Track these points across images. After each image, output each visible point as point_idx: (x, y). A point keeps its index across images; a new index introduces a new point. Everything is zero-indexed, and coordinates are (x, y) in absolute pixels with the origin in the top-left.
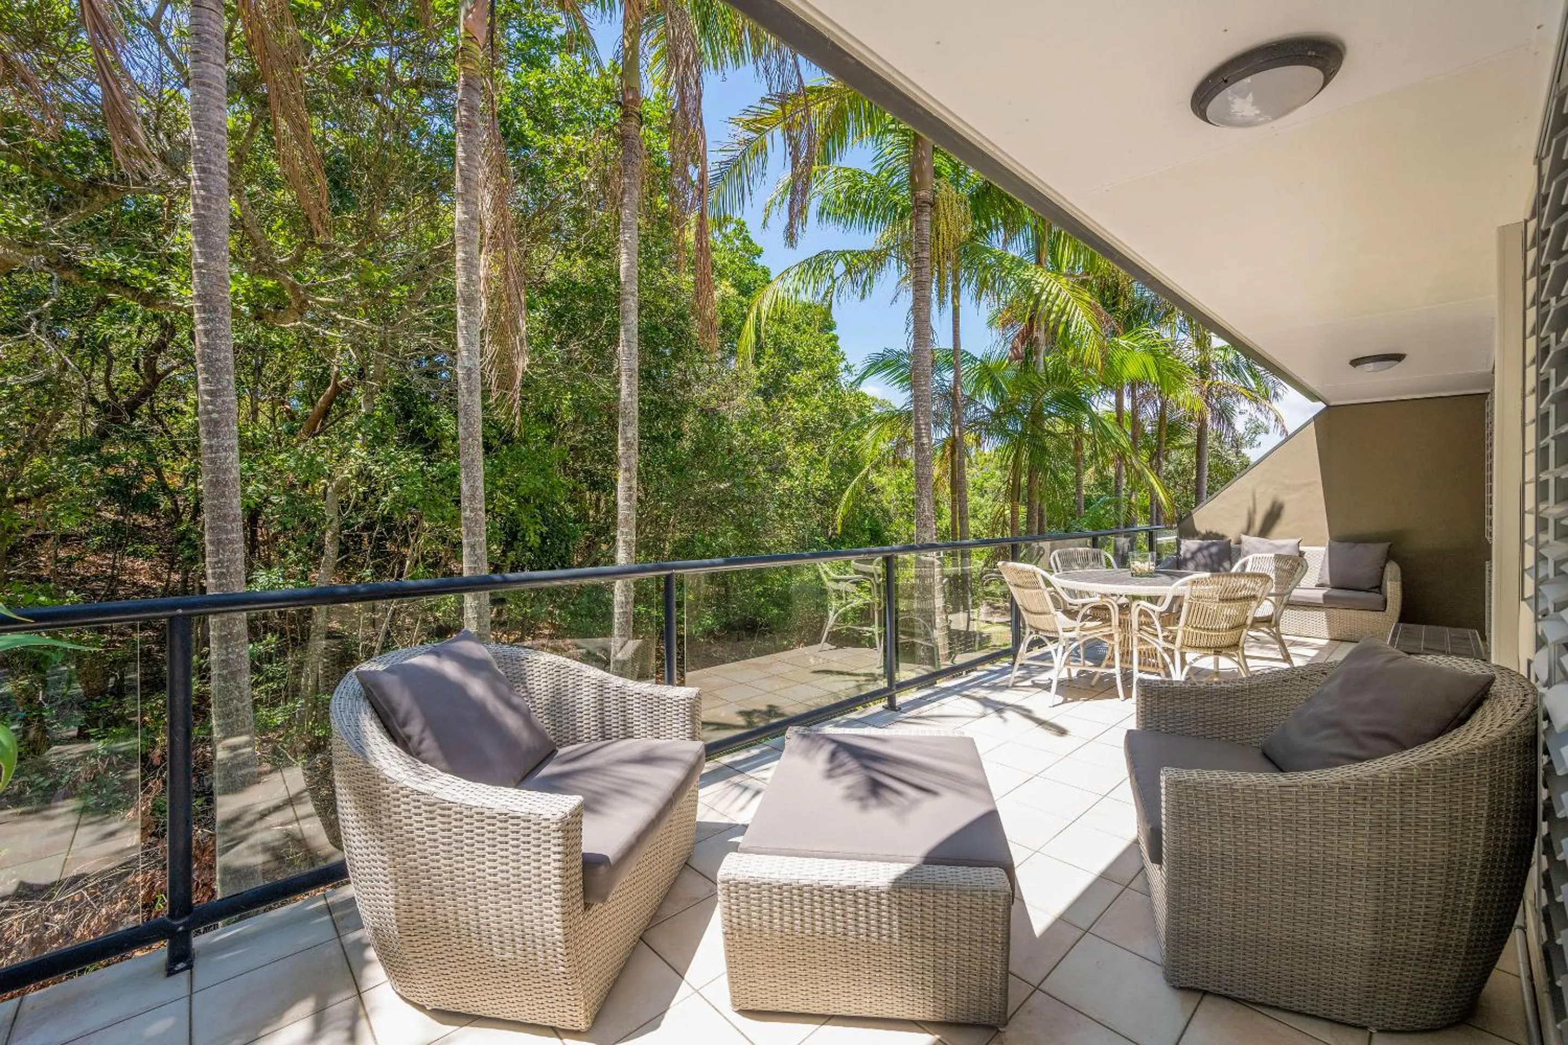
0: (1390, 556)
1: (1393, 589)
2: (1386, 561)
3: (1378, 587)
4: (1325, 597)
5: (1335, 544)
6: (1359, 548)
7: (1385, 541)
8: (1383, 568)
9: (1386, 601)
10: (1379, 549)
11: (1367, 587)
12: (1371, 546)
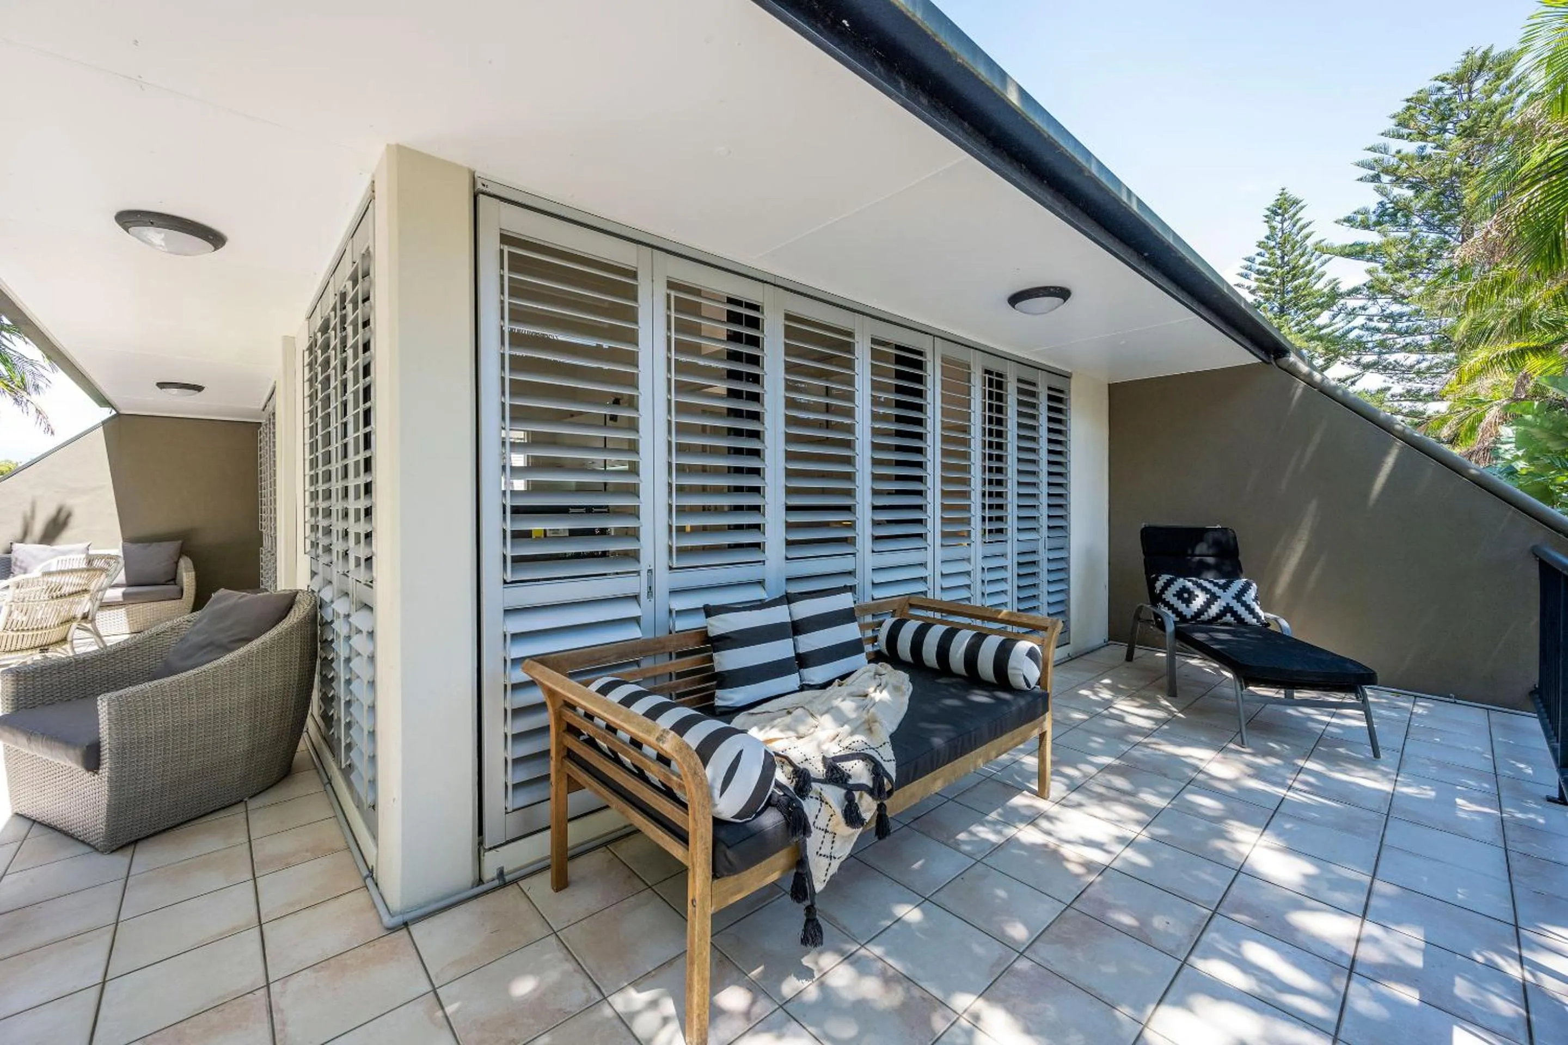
0: (183, 552)
1: (188, 578)
2: (180, 557)
3: (173, 579)
4: (124, 594)
5: (129, 545)
6: (155, 547)
7: (179, 539)
8: (177, 563)
9: (182, 591)
10: (172, 547)
11: (163, 581)
12: (165, 544)
